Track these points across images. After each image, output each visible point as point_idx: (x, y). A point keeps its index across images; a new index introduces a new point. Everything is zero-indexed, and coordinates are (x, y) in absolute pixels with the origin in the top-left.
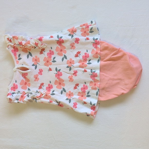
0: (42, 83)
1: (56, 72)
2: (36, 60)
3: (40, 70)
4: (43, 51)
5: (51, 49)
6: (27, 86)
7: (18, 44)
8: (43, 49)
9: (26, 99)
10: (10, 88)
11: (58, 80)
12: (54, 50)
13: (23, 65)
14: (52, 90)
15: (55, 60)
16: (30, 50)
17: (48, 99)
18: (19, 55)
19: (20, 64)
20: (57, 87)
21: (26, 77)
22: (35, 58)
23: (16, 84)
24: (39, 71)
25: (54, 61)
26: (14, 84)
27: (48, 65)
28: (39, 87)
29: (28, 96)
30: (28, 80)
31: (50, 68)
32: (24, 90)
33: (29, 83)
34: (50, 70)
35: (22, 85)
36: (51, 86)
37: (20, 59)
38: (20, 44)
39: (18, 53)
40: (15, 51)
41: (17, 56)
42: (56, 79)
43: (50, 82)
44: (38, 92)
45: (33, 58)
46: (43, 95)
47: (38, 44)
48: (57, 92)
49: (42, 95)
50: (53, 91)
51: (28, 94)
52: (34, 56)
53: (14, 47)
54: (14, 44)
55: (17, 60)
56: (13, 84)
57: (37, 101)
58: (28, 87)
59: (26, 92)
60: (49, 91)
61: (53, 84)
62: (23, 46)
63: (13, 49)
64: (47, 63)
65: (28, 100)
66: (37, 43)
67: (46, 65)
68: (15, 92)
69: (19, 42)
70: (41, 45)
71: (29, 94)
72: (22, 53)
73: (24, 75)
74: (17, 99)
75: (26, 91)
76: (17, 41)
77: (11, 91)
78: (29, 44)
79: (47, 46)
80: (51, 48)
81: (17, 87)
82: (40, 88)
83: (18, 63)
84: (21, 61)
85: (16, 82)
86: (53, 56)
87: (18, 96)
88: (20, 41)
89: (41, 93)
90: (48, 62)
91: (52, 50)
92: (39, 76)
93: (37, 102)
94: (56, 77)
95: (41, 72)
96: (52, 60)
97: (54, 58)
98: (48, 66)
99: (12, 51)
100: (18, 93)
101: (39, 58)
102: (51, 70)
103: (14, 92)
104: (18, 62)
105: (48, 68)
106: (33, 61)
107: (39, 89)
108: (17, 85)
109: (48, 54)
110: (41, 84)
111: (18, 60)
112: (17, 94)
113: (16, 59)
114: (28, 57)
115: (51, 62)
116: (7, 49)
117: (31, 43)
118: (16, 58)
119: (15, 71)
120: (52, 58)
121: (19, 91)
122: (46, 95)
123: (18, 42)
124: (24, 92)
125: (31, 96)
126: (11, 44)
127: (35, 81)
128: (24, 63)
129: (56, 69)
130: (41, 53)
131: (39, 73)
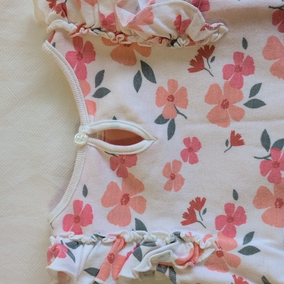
0: (198, 199)
1: (264, 152)
2: (171, 98)
3: (186, 141)
4: (205, 60)
5: (242, 50)
6: (132, 211)
7: (98, 24)
8: (207, 47)
9: (130, 269)
10: (58, 221)
11: (271, 187)
12: (255, 51)
13: (115, 118)
14: (242, 231)
15: (258, 96)
16: (146, 52)
17: (226, 269)
18: (99, 77)
19: (105, 115)
20: (265, 219)
21: (130, 170)
22: (167, 89)
23: (86, 201)
24: (184, 147)
25: (256, 104)
26: (77, 204)
27: (224, 122)
28: (185, 215)
29: (138, 255)
30: (138, 186)
31: (233, 133)
32: (118, 230)
33: (141, 197)
34: (236, 140)
35: (111, 208)
36: (237, 212)
37: (101, 93)
38: (108, 23)
39: (92, 69)
40: (80, 56)
41: (91, 79)
42: (264, 182)
43: (236, 196)
44: (182, 240)
45: (160, 90)
46: (206, 255)
47: (188, 22)
48: (268, 241)
49: (201, 251)
50: (249, 237)
51: (135, 245)
52: (162, 80)
53: (77, 41)
54: (79, 23)
55: (90, 97)
56: (72, 204)
57: (179, 278)
58: (135, 215)
59: (127, 237)
60: (231, 233)
61: (245, 202)
62: (116, 34)
63: (72, 49)
64: (220, 109)
65: (137, 272)
66: (185, 17)
67: (214, 118)
68: (83, 238)
69: (101, 15)
70: (203, 29)
71: (144, 249)
72: (111, 67)
73: (120, 165)
74: (93, 272)
75: (129, 233)
76: (91, 12)
77: (65, 234)
78: (149, 22)
79: (225, 34)
80: (245, 44)
81: (92, 217)
82: (189, 218)
83: (95, 110)
84: (105, 103)
85: (85, 192)
86: (249, 81)
87: (97, 256)
88: (107, 12)
89: (194, 243)
90: (225, 105)
91: (246, 53)
92: (186, 170)
93: (178, 281)
94: (263, 173)
95: (192, 149)
96: (246, 98)
97: (256, 89)
98: (225, 126)
99: (68, 55)
100: (94, 244)
101: (184, 90)
102: (241, 143)
103: (77, 237)
104: (92, 108)
105: (225, 133)
106: (159, 104)
107: (184, 223)
108: (89, 208)
109: (227, 71)
110: (192, 203)
111: (95, 100)
112: (91, 246)
113: (83, 91)
114: (137, 85)
115: (240, 105)
116: (47, 45)
117: (157, 20)
118: (86, 90)
119: (82, 147)
120: (246, 91)
121: (97, 236)
122: (219, 254)
123: (97, 17)
124: (118, 237)
125: (149, 255)
126: (63, 23)
127: (168, 187)
128: (123, 111)
129: (265, 139)
130: (197, 65)
131: (184, 154)
